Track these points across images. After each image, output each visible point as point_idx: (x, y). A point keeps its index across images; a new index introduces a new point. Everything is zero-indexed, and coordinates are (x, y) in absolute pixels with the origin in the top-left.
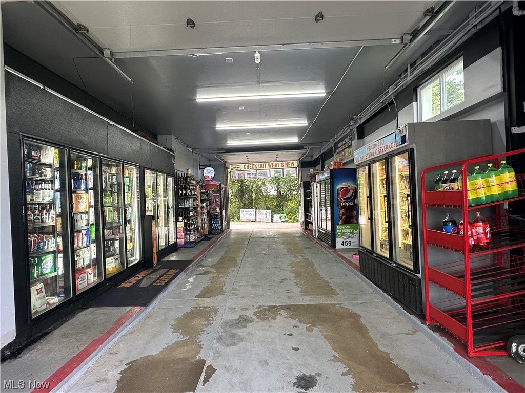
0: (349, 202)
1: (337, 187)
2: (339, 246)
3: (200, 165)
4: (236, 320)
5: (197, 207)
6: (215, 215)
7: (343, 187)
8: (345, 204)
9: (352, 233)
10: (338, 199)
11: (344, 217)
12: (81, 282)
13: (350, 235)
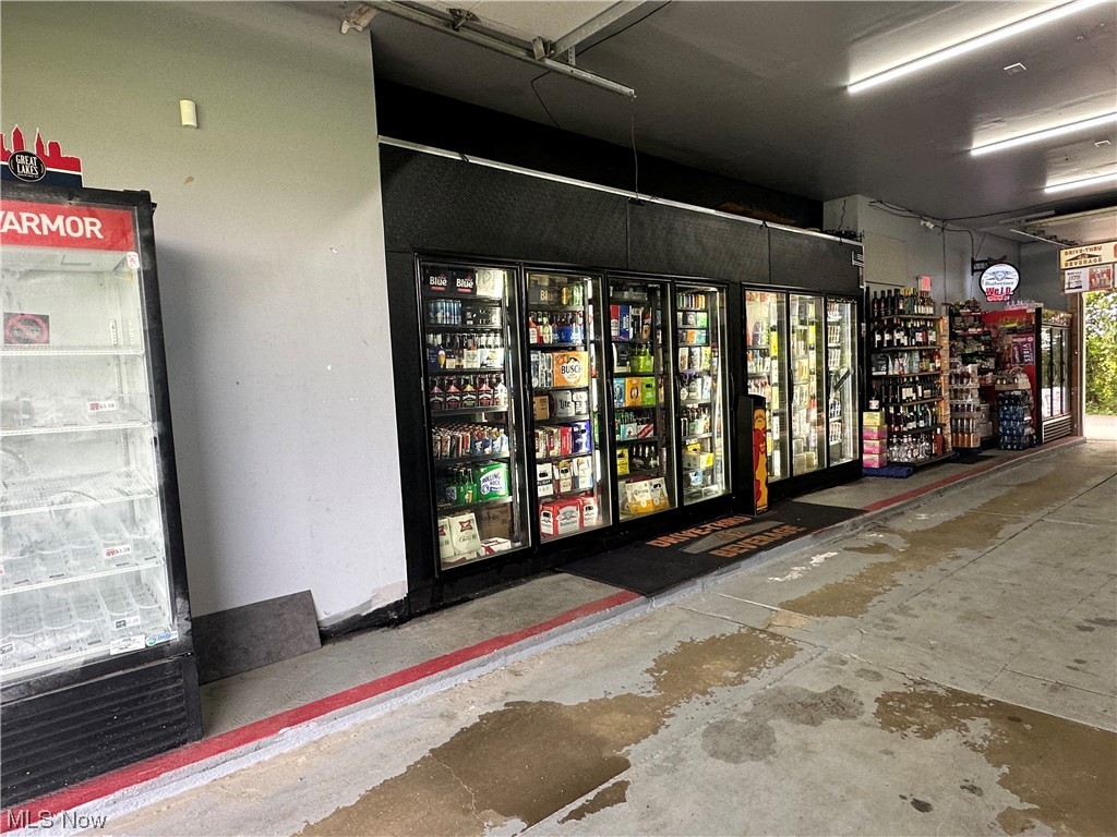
3: (973, 262)
4: (814, 696)
5: (938, 376)
6: (1010, 397)
12: (564, 522)
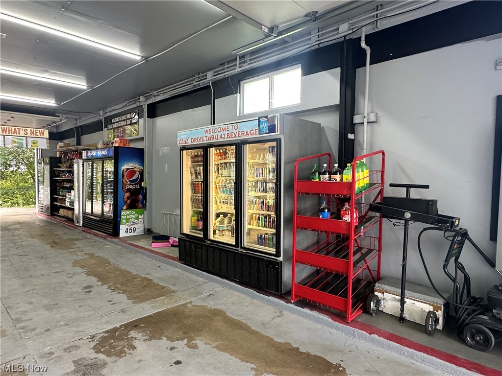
0: (135, 185)
1: (123, 168)
2: (122, 234)
7: (130, 167)
8: (130, 187)
9: (137, 219)
10: (123, 181)
11: (128, 201)
13: (135, 221)
